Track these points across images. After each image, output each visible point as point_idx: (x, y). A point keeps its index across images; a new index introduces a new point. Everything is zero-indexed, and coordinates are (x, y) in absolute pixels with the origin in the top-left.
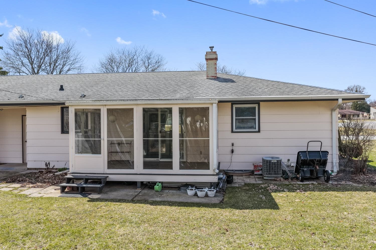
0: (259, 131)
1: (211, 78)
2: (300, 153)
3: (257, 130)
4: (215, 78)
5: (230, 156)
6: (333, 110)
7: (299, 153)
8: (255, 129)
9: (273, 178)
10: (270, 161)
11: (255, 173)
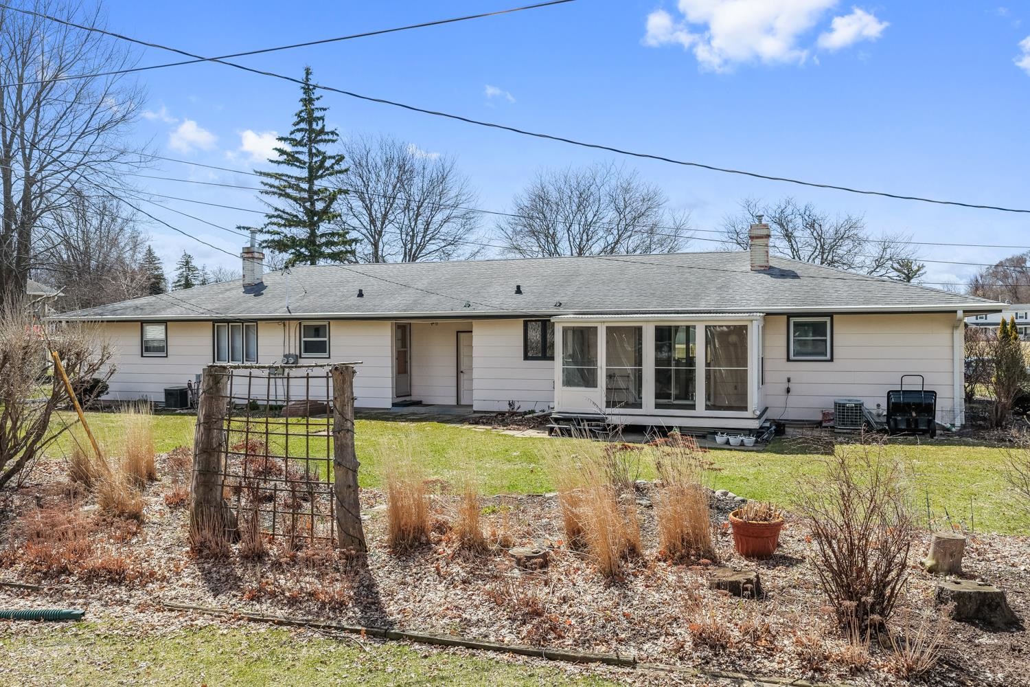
0: (832, 360)
1: (759, 268)
2: (891, 393)
3: (828, 357)
4: (766, 268)
5: (784, 397)
6: (955, 327)
7: (889, 393)
8: (826, 355)
9: (848, 431)
10: (844, 405)
11: (824, 424)
